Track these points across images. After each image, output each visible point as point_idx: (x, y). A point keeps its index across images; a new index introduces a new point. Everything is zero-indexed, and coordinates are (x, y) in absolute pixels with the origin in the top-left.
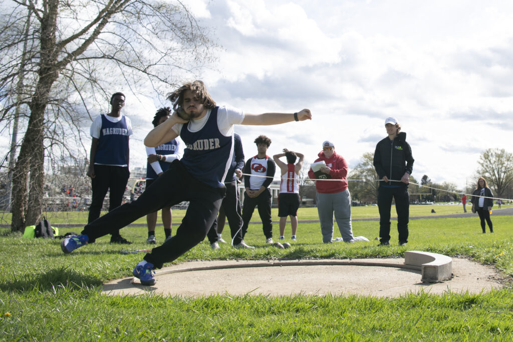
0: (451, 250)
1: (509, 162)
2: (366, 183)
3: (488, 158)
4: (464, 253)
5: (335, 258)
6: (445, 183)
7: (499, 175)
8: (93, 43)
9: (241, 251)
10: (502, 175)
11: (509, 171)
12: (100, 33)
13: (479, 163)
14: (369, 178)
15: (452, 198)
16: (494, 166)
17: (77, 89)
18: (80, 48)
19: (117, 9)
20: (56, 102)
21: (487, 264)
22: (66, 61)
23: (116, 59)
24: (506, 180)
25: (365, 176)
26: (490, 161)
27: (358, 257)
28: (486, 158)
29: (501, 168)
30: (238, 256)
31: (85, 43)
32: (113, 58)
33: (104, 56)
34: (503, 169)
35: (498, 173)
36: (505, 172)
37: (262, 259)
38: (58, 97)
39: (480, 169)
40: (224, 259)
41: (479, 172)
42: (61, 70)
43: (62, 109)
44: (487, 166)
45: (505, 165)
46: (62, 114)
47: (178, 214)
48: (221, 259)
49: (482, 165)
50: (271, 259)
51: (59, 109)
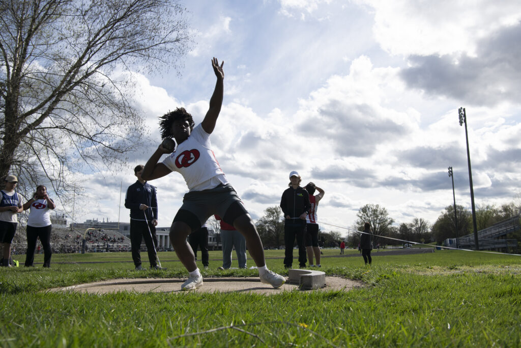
0: (328, 271)
1: (382, 216)
2: (268, 231)
3: (365, 212)
4: (338, 273)
5: (234, 277)
6: (332, 232)
7: (374, 225)
8: (48, 117)
9: (156, 271)
10: (377, 225)
11: (382, 223)
12: (54, 109)
13: (359, 216)
14: (271, 228)
15: (337, 244)
16: (370, 219)
17: (35, 153)
18: (37, 120)
19: (68, 90)
20: (19, 163)
21: (356, 280)
22: (26, 131)
23: (67, 129)
24: (380, 229)
25: (268, 226)
26: (367, 214)
27: (252, 276)
28: (364, 212)
29: (376, 220)
30: (156, 275)
31: (41, 117)
32: (64, 128)
33: (57, 127)
34: (378, 221)
35: (374, 224)
36: (379, 224)
37: (175, 278)
38: (20, 159)
39: (359, 221)
40: (145, 277)
41: (358, 223)
42: (22, 138)
43: (24, 169)
44: (365, 218)
45: (379, 217)
46: (23, 172)
47: (120, 255)
48: (142, 277)
49: (361, 217)
50: (182, 277)
51: (21, 169)
